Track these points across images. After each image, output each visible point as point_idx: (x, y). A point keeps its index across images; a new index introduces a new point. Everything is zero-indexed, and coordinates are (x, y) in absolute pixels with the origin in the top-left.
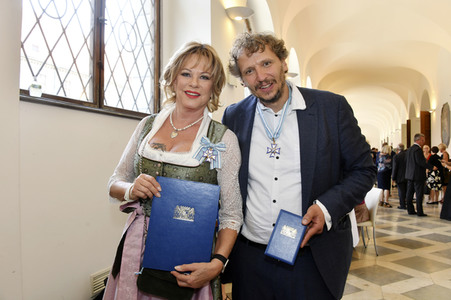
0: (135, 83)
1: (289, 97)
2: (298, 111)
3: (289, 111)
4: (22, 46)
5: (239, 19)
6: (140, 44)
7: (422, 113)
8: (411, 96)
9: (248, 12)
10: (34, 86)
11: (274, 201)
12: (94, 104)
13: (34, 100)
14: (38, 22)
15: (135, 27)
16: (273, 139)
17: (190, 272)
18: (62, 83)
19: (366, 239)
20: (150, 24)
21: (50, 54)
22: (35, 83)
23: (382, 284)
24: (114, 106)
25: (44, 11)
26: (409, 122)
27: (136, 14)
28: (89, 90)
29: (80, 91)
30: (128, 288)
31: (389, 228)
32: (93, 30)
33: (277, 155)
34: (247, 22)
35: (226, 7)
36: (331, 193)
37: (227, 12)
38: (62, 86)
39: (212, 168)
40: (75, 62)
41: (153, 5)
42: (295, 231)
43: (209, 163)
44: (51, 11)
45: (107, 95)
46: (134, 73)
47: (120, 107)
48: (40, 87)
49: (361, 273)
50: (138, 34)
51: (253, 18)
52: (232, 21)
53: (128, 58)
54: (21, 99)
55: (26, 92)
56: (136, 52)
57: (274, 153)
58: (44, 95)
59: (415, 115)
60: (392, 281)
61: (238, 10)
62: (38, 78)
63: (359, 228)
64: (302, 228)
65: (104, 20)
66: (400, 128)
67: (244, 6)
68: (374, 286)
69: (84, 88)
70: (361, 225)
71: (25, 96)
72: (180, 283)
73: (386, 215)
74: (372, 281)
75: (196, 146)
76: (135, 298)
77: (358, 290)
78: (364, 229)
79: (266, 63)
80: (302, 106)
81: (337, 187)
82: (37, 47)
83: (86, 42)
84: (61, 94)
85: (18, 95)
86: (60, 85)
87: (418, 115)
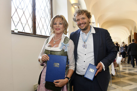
0: (45, 27)
1: (90, 30)
2: (93, 34)
3: (90, 34)
4: (12, 18)
5: (76, 7)
6: (46, 15)
7: (134, 33)
8: (131, 28)
9: (78, 4)
10: (15, 29)
11: (84, 62)
12: (33, 34)
13: (16, 34)
14: (16, 10)
15: (45, 11)
16: (85, 42)
17: (58, 82)
18: (24, 28)
19: (117, 73)
20: (49, 9)
21: (20, 20)
22: (16, 28)
23: (123, 87)
24: (39, 34)
25: (18, 7)
26: (130, 36)
27: (45, 7)
28: (32, 30)
29: (29, 30)
30: (43, 88)
31: (125, 69)
32: (32, 12)
33: (86, 47)
34: (79, 7)
35: (72, 3)
36: (104, 59)
37: (72, 5)
38: (24, 29)
39: (65, 51)
40: (27, 22)
41: (50, 4)
42: (94, 70)
43: (64, 50)
44: (20, 7)
45: (37, 31)
46: (45, 24)
47: (41, 34)
48: (17, 30)
49: (116, 83)
50: (45, 12)
51: (80, 6)
52: (74, 7)
53: (43, 20)
54: (12, 33)
55: (14, 31)
56: (45, 18)
57: (84, 46)
58: (18, 32)
59: (132, 34)
60: (126, 86)
61: (75, 4)
62: (17, 27)
63: (115, 69)
64: (96, 70)
65: (35, 9)
66: (127, 38)
67: (77, 2)
68: (120, 87)
69: (30, 29)
70: (116, 68)
71: (13, 32)
72: (56, 86)
73: (124, 65)
74: (120, 86)
75: (60, 45)
76: (45, 90)
77: (115, 89)
78: (117, 70)
79: (83, 18)
80: (94, 32)
81: (106, 57)
82: (16, 18)
83: (30, 16)
84: (24, 31)
85: (11, 32)
86: (23, 29)
87: (133, 34)
